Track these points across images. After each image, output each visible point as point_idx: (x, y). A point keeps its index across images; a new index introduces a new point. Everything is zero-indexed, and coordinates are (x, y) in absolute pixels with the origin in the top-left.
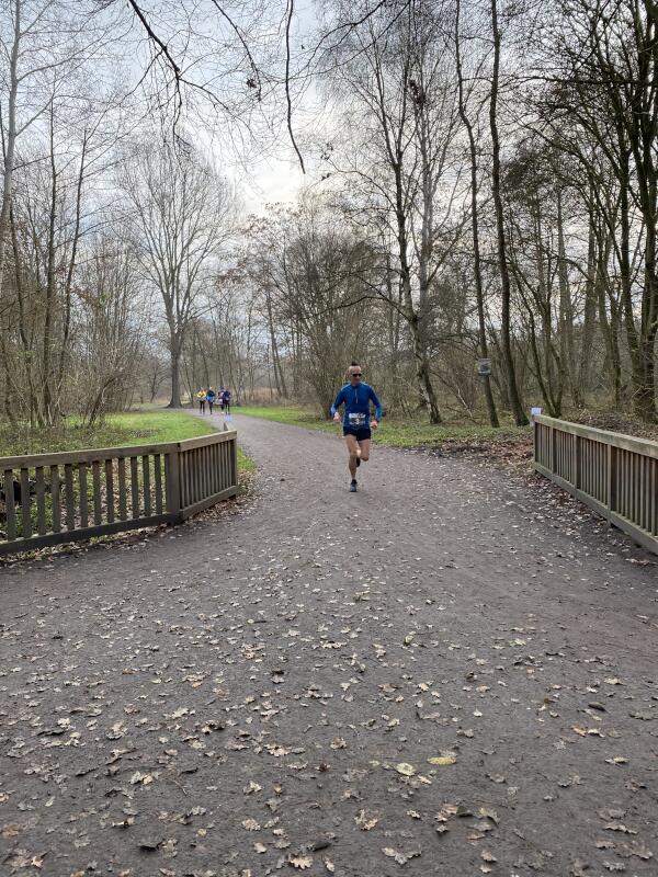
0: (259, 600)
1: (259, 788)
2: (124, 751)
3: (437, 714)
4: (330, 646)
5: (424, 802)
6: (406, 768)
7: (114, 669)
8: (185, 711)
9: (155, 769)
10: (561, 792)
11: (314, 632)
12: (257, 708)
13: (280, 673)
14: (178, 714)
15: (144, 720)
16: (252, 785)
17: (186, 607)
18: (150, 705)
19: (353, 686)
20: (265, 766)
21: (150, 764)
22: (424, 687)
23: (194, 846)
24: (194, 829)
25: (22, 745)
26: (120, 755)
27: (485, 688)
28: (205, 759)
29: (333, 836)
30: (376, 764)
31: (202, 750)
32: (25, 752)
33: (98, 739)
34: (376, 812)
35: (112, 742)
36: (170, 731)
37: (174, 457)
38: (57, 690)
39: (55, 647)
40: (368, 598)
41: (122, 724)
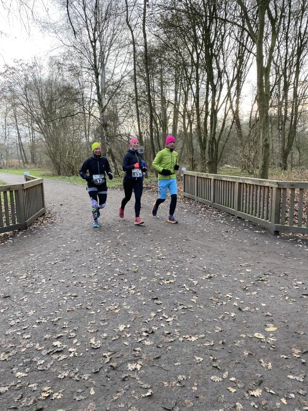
0: (110, 264)
1: (201, 359)
2: (109, 353)
3: (248, 308)
4: (168, 282)
5: (282, 350)
6: (259, 335)
7: (61, 310)
8: (124, 326)
9: (137, 360)
11: (154, 276)
12: (161, 318)
13: (157, 299)
14: (122, 328)
15: (105, 335)
16: (197, 358)
17: (72, 271)
18: (102, 326)
19: (197, 300)
20: (193, 347)
21: (131, 358)
22: (230, 296)
23: (198, 397)
24: (189, 388)
25: (42, 362)
26: (109, 356)
27: (255, 293)
28: (158, 349)
29: (260, 375)
30: (244, 336)
31: (153, 345)
32: (49, 366)
33: (87, 350)
34: (267, 359)
35: (98, 350)
36: (125, 338)
37: (21, 192)
38: (35, 326)
39: (10, 302)
40: (164, 257)
41: (94, 339)
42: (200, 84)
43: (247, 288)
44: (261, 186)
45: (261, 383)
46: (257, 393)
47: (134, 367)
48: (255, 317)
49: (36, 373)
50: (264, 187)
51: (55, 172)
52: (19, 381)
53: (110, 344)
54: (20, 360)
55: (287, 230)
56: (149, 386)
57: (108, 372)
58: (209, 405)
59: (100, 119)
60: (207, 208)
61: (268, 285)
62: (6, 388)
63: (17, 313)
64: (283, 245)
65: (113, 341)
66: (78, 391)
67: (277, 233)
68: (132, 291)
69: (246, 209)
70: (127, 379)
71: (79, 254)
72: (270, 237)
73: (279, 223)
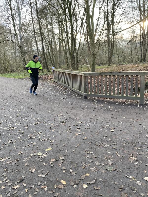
3: (45, 139)
5: (46, 160)
6: (40, 154)
10: (76, 149)
11: (7, 126)
19: (21, 137)
22: (40, 133)
27: (54, 130)
29: (24, 177)
30: (32, 155)
34: (34, 167)
40: (20, 115)
42: (67, 25)
43: (52, 128)
44: (79, 75)
45: (22, 181)
46: (17, 186)
48: (45, 143)
55: (89, 96)
61: (64, 125)
72: (82, 100)
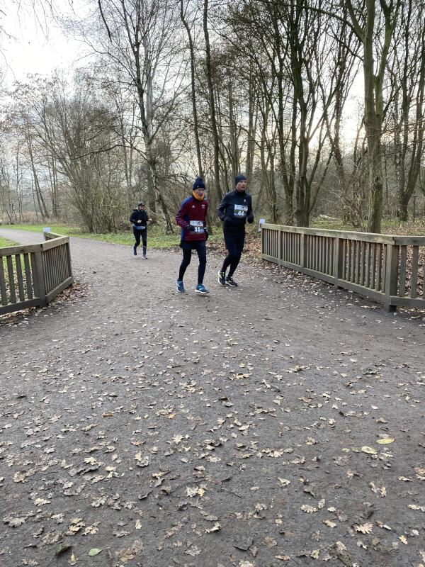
0: (161, 352)
1: (288, 482)
2: (161, 474)
3: (352, 412)
6: (368, 449)
7: (94, 415)
8: (182, 437)
9: (200, 483)
12: (232, 426)
13: (225, 399)
14: (178, 439)
15: (155, 449)
16: (282, 481)
17: (109, 362)
18: (151, 437)
19: (282, 401)
20: (277, 466)
21: (191, 479)
22: (327, 396)
23: (283, 533)
24: (271, 521)
25: (70, 484)
26: (161, 477)
27: (363, 391)
28: (229, 469)
29: (369, 504)
30: (347, 450)
31: (220, 463)
32: (79, 490)
33: (131, 468)
34: (379, 482)
35: (146, 469)
36: (183, 453)
37: (39, 255)
38: (60, 436)
39: (26, 404)
40: (236, 343)
41: (140, 454)
42: (284, 102)
43: (351, 385)
44: (370, 243)
45: (371, 514)
46: (366, 528)
47: (194, 491)
48: (362, 424)
49: (61, 499)
50: (376, 244)
51: (86, 228)
52: (39, 510)
53: (162, 461)
54: (40, 482)
55: (407, 304)
56: (216, 519)
57: (160, 498)
58: (299, 544)
59: (145, 153)
60: (296, 276)
61: (382, 380)
62: (22, 520)
63: (36, 419)
64: (403, 325)
65: (167, 456)
66: (119, 524)
67: (393, 308)
68: (192, 389)
69: (350, 275)
70: (185, 508)
71: (118, 339)
72: (383, 315)
73: (397, 295)
